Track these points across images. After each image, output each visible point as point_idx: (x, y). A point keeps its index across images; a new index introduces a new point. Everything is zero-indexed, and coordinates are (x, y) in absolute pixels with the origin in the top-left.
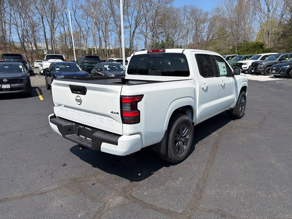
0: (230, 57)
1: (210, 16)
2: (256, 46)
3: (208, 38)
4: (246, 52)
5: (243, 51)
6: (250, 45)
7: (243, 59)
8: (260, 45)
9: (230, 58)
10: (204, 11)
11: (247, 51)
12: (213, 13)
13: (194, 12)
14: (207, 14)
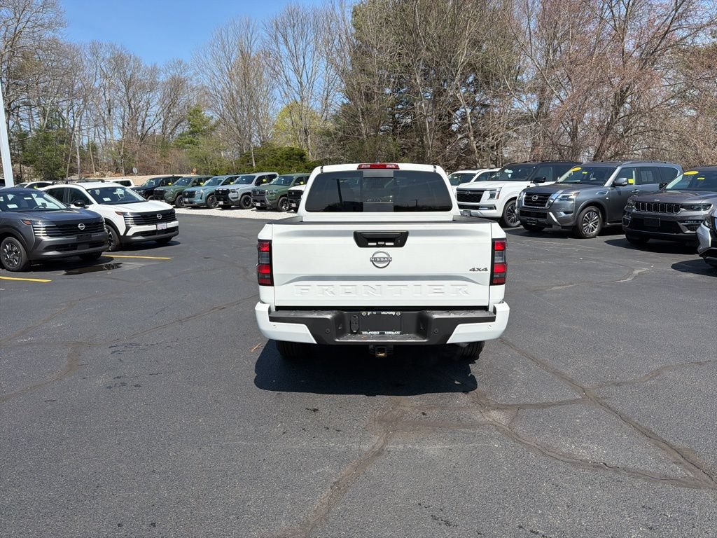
0: (264, 178)
1: (162, 78)
2: (290, 157)
3: (164, 128)
4: (274, 167)
5: (268, 166)
6: (279, 153)
7: (296, 182)
8: (298, 155)
9: (264, 180)
10: (147, 63)
11: (276, 165)
12: (171, 71)
13: (119, 62)
14: (154, 71)
